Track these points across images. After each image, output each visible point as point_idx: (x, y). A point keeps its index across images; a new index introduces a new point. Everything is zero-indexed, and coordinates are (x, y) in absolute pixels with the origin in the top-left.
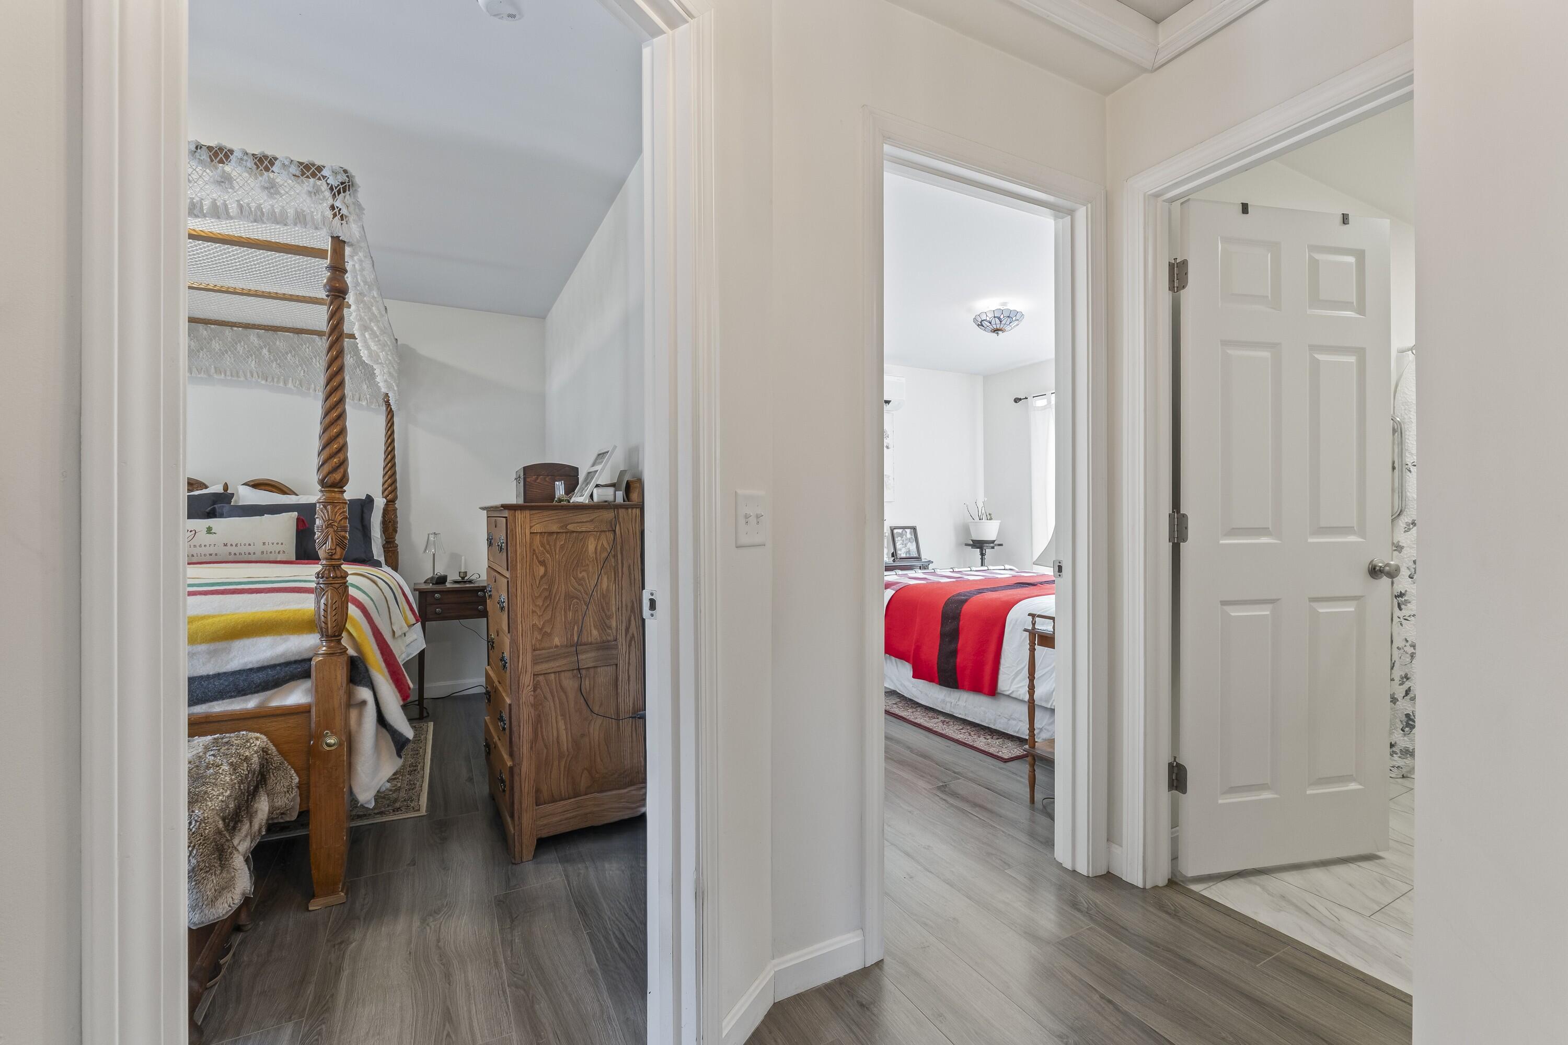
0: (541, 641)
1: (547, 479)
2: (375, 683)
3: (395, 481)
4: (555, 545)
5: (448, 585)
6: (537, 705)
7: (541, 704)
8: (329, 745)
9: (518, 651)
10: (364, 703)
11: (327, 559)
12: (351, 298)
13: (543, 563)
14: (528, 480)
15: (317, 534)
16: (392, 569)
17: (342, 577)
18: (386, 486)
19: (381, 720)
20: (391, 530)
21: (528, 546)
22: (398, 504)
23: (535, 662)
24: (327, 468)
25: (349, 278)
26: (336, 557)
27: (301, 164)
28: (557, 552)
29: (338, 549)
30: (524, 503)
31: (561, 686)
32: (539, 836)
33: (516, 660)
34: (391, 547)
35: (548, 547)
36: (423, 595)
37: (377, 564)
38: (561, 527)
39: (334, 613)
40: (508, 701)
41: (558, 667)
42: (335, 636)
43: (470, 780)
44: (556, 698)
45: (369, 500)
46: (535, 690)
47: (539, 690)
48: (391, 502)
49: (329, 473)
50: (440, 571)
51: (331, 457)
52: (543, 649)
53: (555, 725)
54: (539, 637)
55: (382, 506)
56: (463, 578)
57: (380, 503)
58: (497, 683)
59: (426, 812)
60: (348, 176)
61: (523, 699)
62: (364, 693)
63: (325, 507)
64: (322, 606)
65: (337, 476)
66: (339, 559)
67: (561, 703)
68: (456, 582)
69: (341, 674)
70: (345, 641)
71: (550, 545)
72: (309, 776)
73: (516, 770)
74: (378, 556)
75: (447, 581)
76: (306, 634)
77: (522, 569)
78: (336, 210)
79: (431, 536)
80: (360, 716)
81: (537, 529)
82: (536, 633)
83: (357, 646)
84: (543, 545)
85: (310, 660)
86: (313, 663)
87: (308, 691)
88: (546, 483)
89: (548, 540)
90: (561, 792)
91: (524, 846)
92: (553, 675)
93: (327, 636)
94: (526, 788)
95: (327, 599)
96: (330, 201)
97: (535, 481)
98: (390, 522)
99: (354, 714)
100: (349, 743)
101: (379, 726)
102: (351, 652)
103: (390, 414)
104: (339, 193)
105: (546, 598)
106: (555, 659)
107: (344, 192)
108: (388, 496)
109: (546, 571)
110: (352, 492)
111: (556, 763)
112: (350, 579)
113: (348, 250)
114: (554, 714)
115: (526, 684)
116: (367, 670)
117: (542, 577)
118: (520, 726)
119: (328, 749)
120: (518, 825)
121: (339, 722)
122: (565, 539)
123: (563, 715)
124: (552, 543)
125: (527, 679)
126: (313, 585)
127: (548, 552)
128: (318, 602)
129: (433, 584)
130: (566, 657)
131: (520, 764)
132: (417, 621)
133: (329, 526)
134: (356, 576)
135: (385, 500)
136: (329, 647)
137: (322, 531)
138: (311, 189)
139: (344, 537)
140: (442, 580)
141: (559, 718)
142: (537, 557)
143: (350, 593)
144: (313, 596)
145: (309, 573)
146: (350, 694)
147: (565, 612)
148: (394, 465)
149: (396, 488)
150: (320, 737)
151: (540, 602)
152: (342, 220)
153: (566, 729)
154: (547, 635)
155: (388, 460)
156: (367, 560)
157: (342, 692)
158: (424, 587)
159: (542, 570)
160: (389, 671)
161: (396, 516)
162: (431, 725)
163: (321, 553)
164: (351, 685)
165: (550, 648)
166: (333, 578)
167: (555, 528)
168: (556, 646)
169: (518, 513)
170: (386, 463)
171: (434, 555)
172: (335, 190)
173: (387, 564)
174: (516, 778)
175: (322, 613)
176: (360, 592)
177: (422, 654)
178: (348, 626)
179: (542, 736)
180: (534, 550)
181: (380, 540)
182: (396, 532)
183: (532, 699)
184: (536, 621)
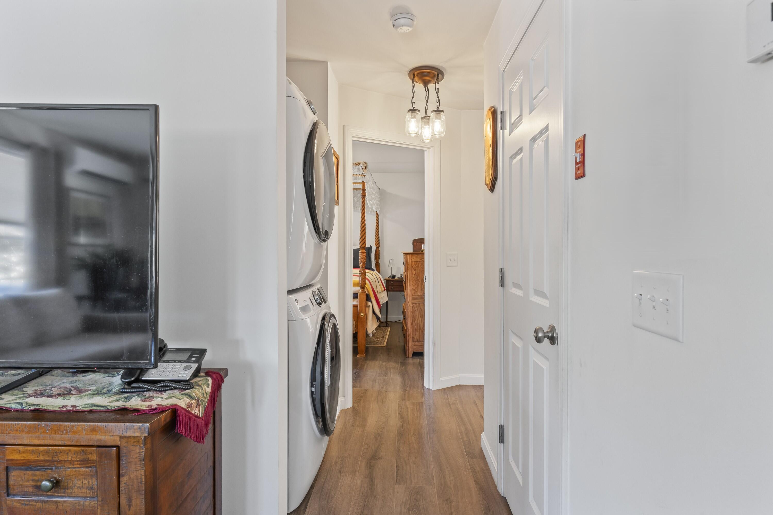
0: (414, 293)
1: (420, 243)
2: (372, 301)
3: (379, 240)
4: (419, 264)
5: (396, 278)
6: (413, 312)
7: (414, 312)
8: (362, 315)
9: (408, 296)
10: (370, 306)
11: (361, 267)
12: (367, 196)
13: (415, 270)
14: (414, 244)
15: (359, 261)
16: (378, 272)
17: (365, 272)
18: (376, 242)
19: (374, 312)
20: (378, 258)
21: (411, 265)
22: (380, 248)
23: (413, 299)
24: (361, 244)
25: (366, 191)
26: (363, 267)
27: (356, 163)
28: (419, 267)
29: (364, 265)
30: (413, 252)
31: (420, 308)
32: (413, 351)
33: (407, 298)
34: (378, 264)
35: (416, 265)
36: (388, 282)
37: (373, 270)
38: (420, 260)
39: (363, 281)
40: (406, 310)
41: (419, 302)
42: (363, 288)
43: (399, 341)
44: (419, 311)
45: (371, 248)
46: (412, 308)
47: (414, 308)
48: (378, 248)
49: (362, 245)
50: (394, 273)
51: (362, 240)
52: (415, 296)
53: (418, 319)
54: (414, 292)
55: (375, 249)
56: (401, 276)
57: (374, 248)
58: (404, 307)
59: (386, 345)
60: (366, 165)
61: (409, 310)
62: (370, 303)
63: (361, 253)
64: (360, 279)
65: (364, 245)
66: (364, 267)
67: (420, 313)
68: (399, 278)
69: (364, 298)
70: (365, 289)
71: (417, 265)
72: (357, 323)
73: (407, 330)
74: (374, 267)
75: (395, 277)
76: (357, 287)
77: (409, 272)
78: (363, 174)
79: (390, 260)
80: (369, 309)
81: (413, 260)
82: (413, 291)
83: (368, 291)
84: (415, 265)
85: (357, 294)
86: (358, 294)
87: (357, 302)
88: (419, 245)
89: (416, 263)
90: (420, 339)
91: (409, 353)
92: (418, 304)
93: (361, 287)
94: (410, 336)
95: (361, 278)
96: (362, 172)
97: (416, 244)
98: (377, 255)
99: (367, 309)
100: (366, 316)
101: (373, 314)
102: (367, 292)
103: (377, 215)
104: (364, 169)
105: (416, 281)
106: (418, 299)
107: (365, 169)
108: (377, 246)
109: (416, 272)
110: (368, 246)
111: (418, 330)
112: (367, 274)
113: (366, 184)
114: (418, 316)
115: (410, 306)
116: (370, 298)
117: (415, 274)
118: (408, 318)
119: (362, 316)
120: (408, 346)
121: (364, 310)
122: (422, 263)
123: (421, 316)
124: (418, 264)
125: (410, 304)
126: (358, 275)
127: (416, 267)
128: (360, 278)
129: (391, 278)
130: (421, 299)
131: (408, 329)
132: (385, 290)
133: (362, 258)
134: (369, 273)
135: (376, 247)
136: (362, 290)
137: (360, 260)
138: (358, 170)
139: (365, 262)
140: (394, 277)
141: (420, 317)
142: (413, 268)
143: (366, 277)
144: (358, 277)
145: (357, 271)
146: (366, 304)
147: (422, 286)
148: (379, 234)
149: (379, 243)
150: (360, 313)
151: (414, 282)
152: (365, 176)
153: (421, 321)
154: (416, 292)
155: (377, 233)
156: (370, 268)
157: (365, 302)
158: (388, 279)
159: (415, 272)
160: (376, 300)
161: (379, 253)
162: (389, 328)
163: (360, 266)
164: (367, 301)
165: (417, 296)
166: (363, 272)
167: (418, 260)
168: (419, 295)
169: (408, 255)
170: (376, 233)
171: (391, 267)
172: (363, 169)
173: (376, 270)
174: (407, 332)
175: (360, 281)
176: (370, 278)
177: (387, 302)
178: (366, 286)
179: (415, 322)
180: (413, 266)
181: (374, 262)
182: (379, 258)
183: (412, 310)
184: (413, 287)
